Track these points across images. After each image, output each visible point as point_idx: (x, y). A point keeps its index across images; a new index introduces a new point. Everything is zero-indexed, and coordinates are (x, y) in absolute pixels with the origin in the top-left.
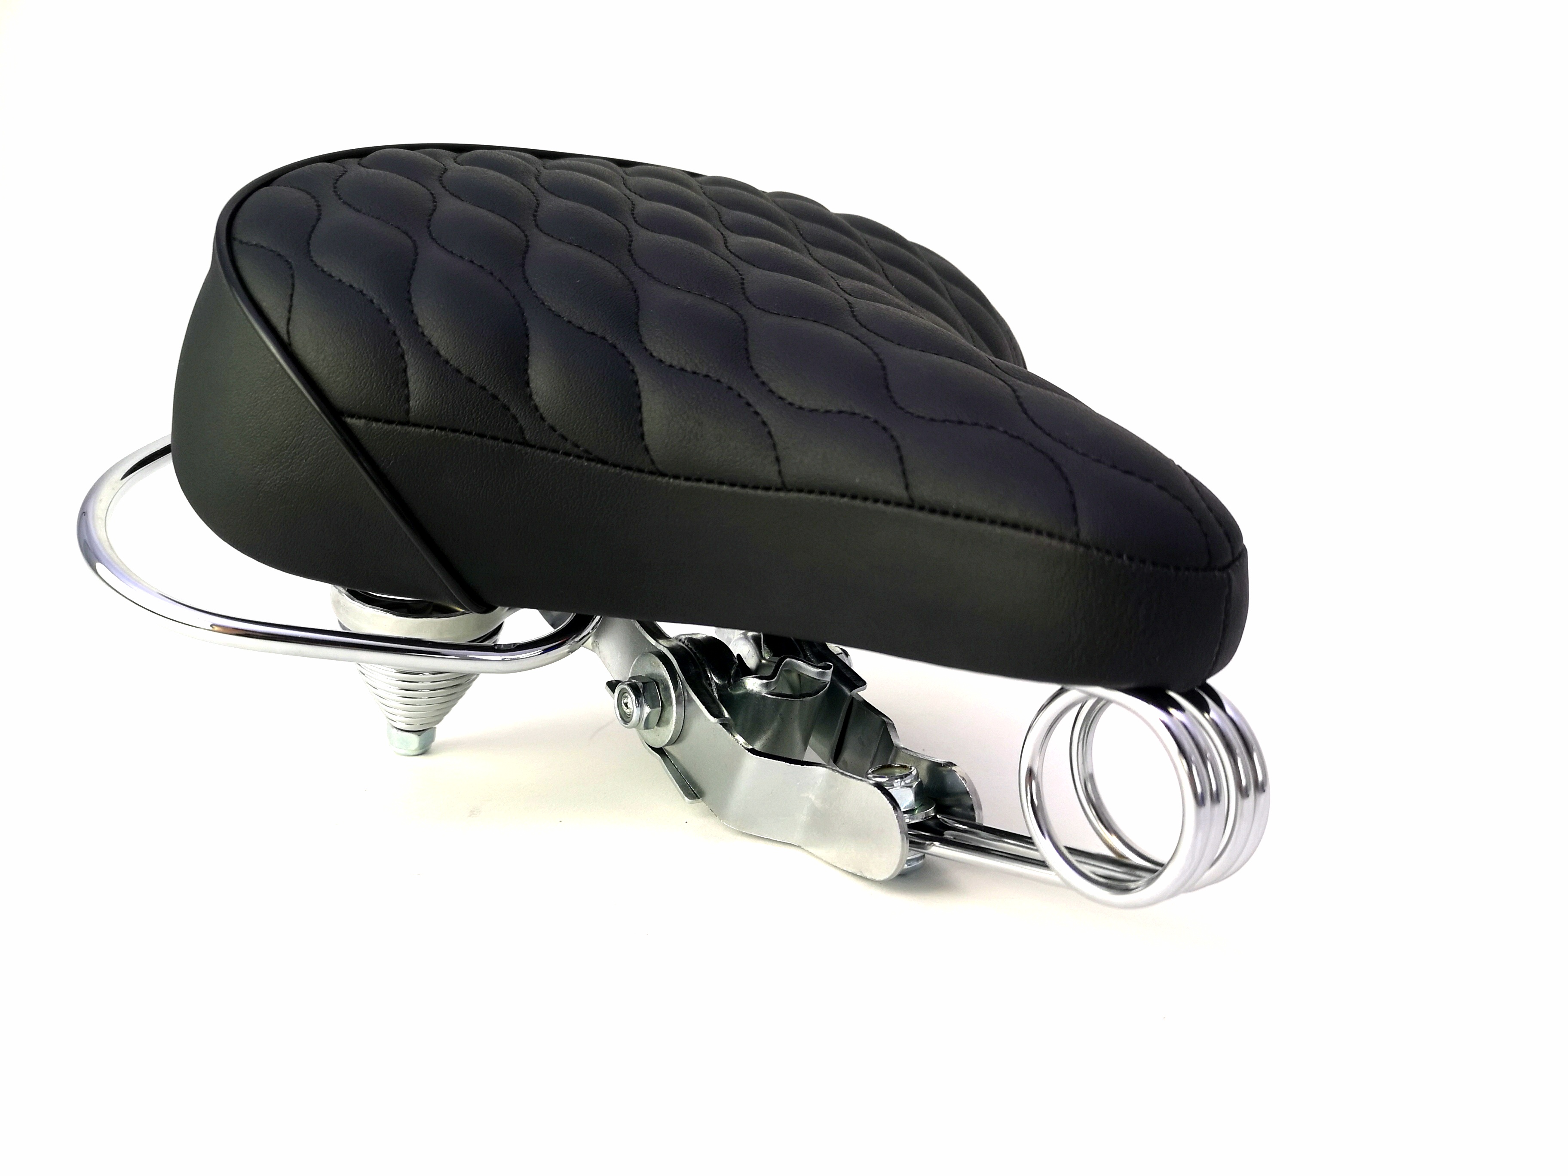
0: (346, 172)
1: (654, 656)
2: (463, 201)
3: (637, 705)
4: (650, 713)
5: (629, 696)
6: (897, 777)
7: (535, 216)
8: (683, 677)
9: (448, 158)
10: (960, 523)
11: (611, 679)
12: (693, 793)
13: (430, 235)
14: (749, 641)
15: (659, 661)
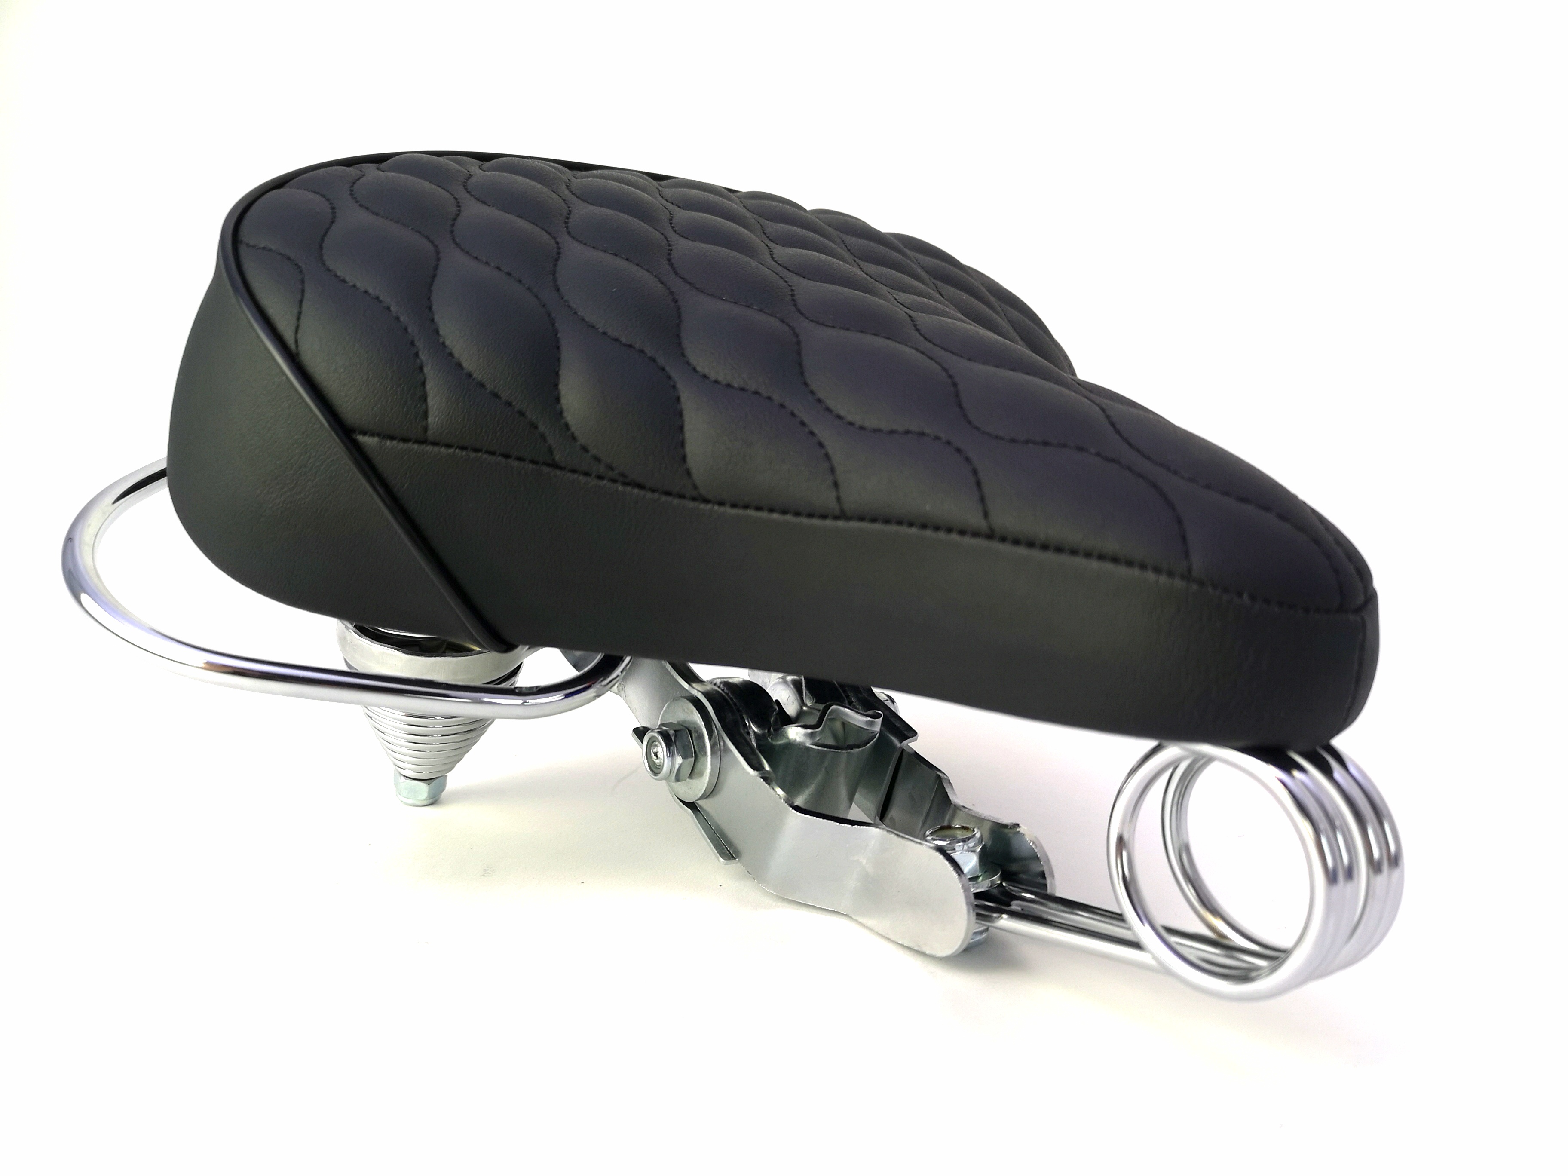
0: (364, 175)
1: (687, 701)
2: (489, 206)
3: (668, 755)
4: (681, 764)
5: (659, 745)
6: (960, 841)
7: (566, 223)
8: (719, 725)
9: (474, 166)
10: (1049, 557)
11: (638, 725)
12: (728, 852)
13: (454, 240)
14: (789, 685)
15: (693, 707)
